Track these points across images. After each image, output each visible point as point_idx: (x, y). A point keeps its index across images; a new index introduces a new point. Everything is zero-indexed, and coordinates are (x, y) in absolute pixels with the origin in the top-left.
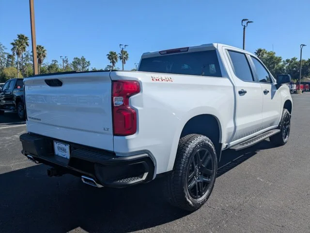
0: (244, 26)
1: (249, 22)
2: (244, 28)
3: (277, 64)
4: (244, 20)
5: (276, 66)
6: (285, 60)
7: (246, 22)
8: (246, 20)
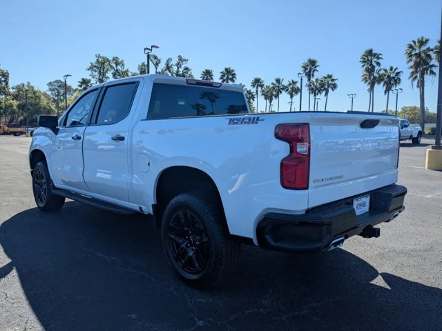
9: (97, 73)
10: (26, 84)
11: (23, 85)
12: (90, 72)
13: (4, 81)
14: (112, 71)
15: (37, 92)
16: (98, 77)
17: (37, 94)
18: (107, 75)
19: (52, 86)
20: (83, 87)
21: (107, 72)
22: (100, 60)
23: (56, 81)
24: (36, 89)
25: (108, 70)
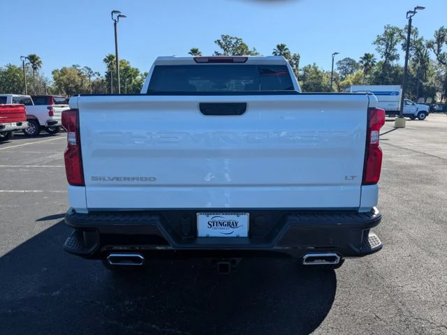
0: (115, 20)
1: (120, 16)
2: (115, 24)
3: (135, 78)
4: (114, 12)
5: (133, 81)
6: (143, 74)
7: (117, 15)
8: (118, 12)
9: (384, 47)
10: (312, 65)
11: (310, 66)
12: (376, 46)
13: (295, 64)
14: (403, 41)
15: (320, 72)
16: (384, 50)
17: (320, 74)
18: (395, 47)
19: (341, 64)
20: (364, 62)
21: (395, 44)
22: (388, 31)
23: (345, 60)
24: (319, 69)
25: (397, 41)
